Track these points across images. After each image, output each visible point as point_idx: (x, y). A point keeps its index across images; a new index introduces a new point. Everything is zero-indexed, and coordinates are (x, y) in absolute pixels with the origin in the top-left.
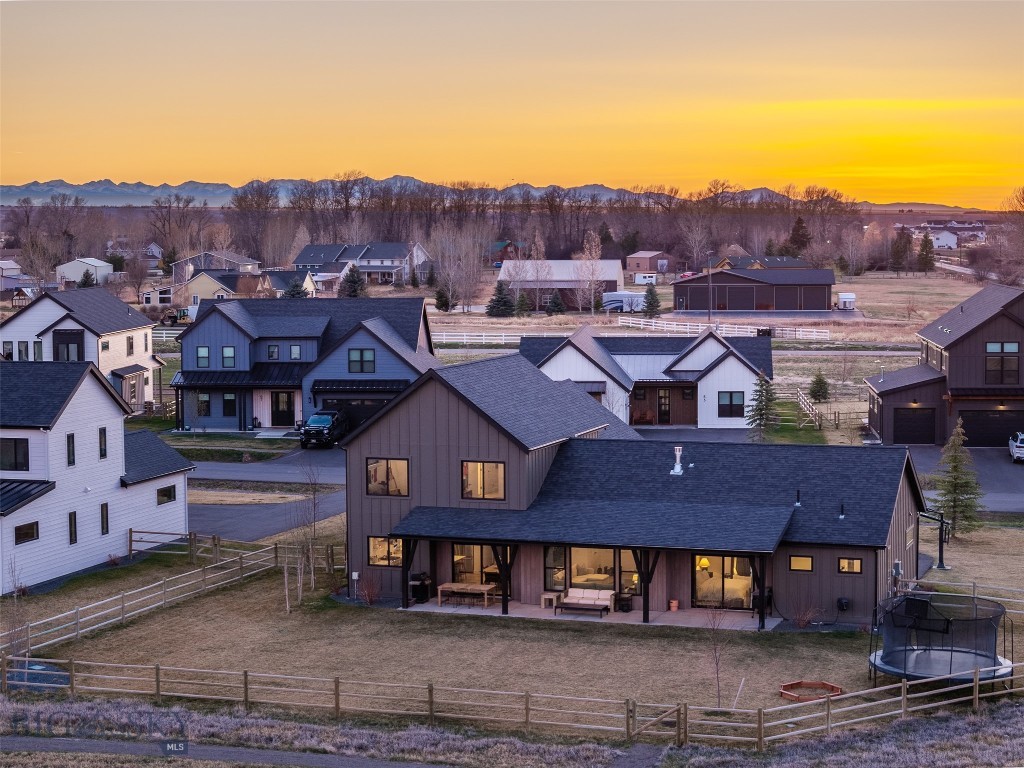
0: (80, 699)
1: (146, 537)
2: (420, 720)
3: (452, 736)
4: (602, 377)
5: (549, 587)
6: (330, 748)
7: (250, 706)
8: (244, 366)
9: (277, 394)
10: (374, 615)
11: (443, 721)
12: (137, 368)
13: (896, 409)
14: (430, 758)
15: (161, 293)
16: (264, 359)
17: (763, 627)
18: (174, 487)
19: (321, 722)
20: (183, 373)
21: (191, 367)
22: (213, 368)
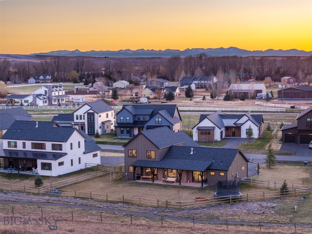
0: (62, 197)
1: (90, 165)
2: (121, 202)
3: (125, 205)
4: (214, 126)
5: (164, 177)
6: (102, 206)
7: (92, 199)
8: (131, 121)
9: (140, 128)
10: (127, 182)
11: (126, 203)
12: (109, 121)
13: (285, 134)
14: (119, 209)
15: (135, 93)
16: (137, 120)
17: (202, 186)
18: (97, 154)
19: (104, 202)
20: (117, 123)
21: (119, 122)
22: (124, 122)
